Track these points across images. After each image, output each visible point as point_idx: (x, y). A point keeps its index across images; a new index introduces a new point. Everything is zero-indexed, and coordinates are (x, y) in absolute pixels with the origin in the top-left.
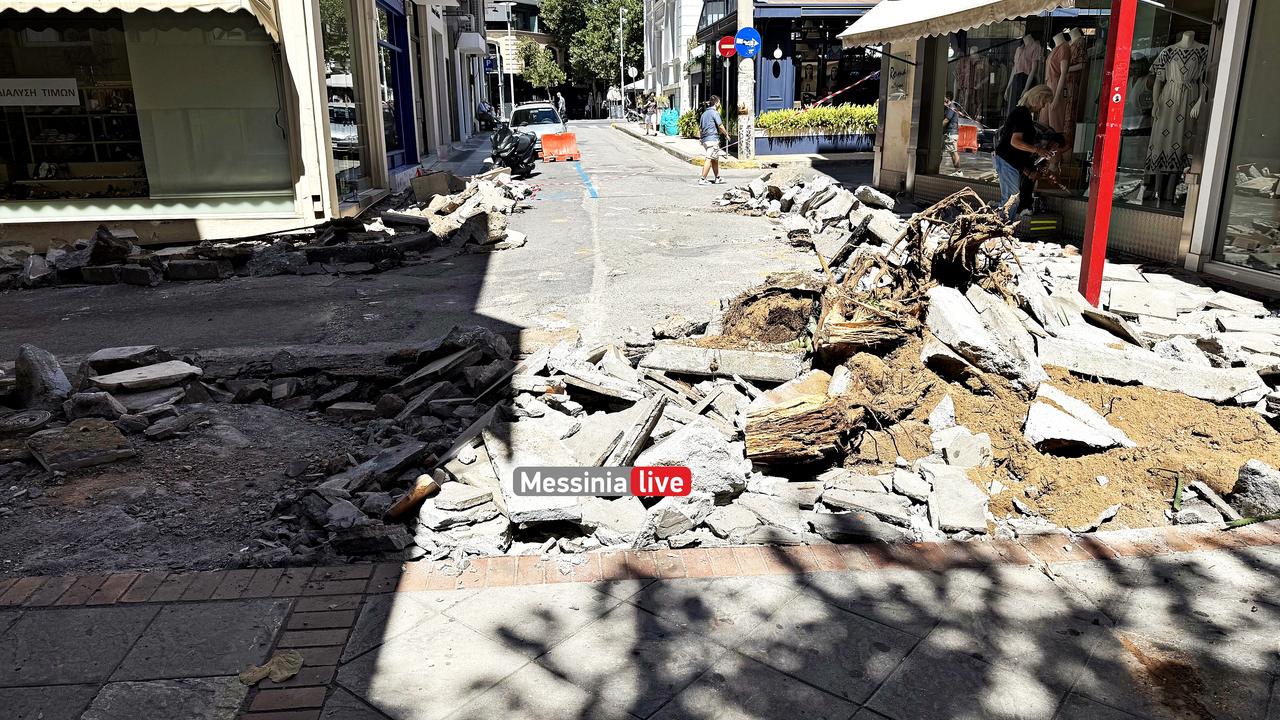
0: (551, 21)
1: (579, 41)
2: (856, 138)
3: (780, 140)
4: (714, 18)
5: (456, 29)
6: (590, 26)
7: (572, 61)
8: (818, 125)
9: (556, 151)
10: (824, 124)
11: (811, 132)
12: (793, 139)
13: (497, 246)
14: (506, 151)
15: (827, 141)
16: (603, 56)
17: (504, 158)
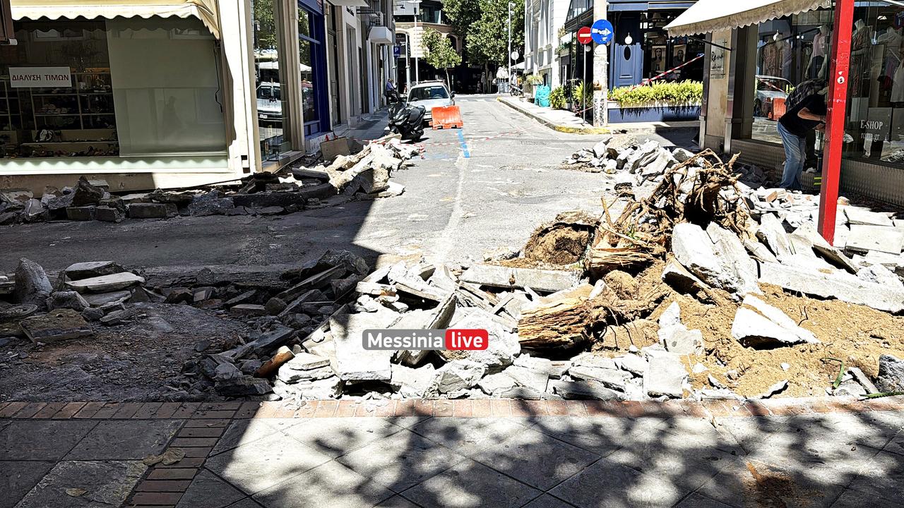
0: (451, 14)
1: (474, 30)
2: (696, 109)
3: (630, 110)
4: (578, 11)
5: (368, 24)
6: (484, 17)
7: (469, 46)
8: (662, 98)
9: (443, 120)
10: (668, 97)
11: (657, 104)
12: (641, 109)
13: (380, 194)
14: (400, 121)
15: (671, 111)
16: (493, 42)
17: (398, 126)
